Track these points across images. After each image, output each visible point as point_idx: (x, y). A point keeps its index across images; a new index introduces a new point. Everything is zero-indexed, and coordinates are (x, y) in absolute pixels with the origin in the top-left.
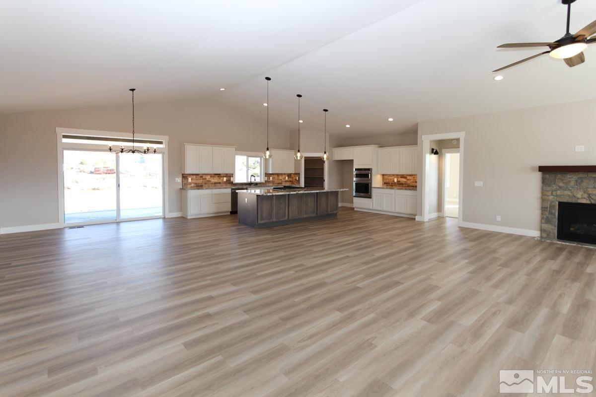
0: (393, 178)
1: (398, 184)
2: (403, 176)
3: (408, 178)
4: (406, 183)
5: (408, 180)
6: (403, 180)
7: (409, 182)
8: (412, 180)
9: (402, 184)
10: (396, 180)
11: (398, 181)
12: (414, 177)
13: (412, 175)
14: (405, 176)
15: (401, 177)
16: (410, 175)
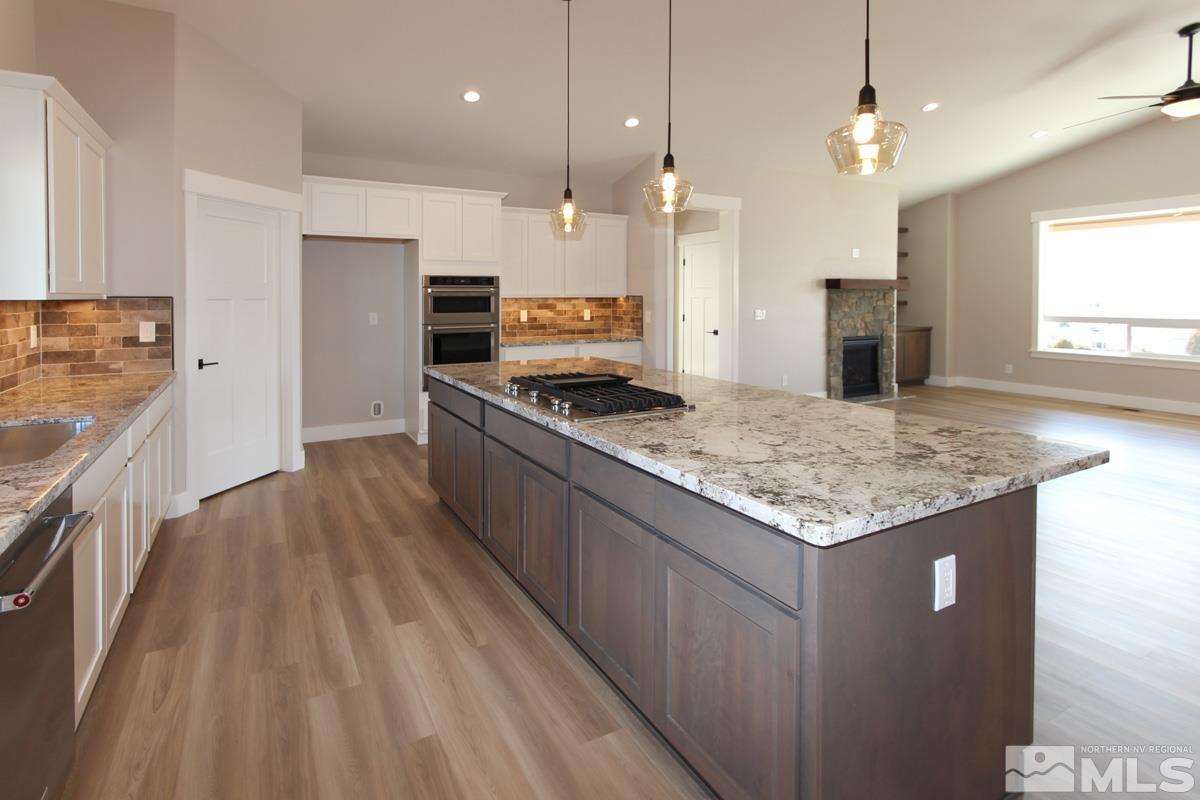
0: (515, 308)
1: (531, 328)
2: (545, 304)
3: (560, 306)
4: (553, 325)
5: (559, 313)
6: (545, 315)
7: (561, 320)
8: (570, 315)
9: (543, 327)
10: (524, 317)
11: (532, 320)
12: (574, 306)
13: (570, 299)
14: (550, 302)
15: (540, 307)
16: (565, 299)
